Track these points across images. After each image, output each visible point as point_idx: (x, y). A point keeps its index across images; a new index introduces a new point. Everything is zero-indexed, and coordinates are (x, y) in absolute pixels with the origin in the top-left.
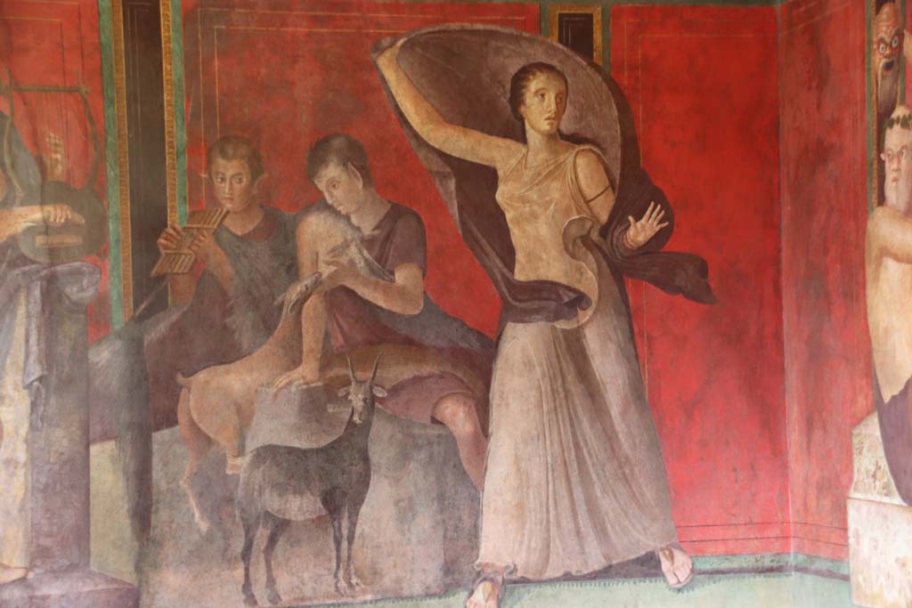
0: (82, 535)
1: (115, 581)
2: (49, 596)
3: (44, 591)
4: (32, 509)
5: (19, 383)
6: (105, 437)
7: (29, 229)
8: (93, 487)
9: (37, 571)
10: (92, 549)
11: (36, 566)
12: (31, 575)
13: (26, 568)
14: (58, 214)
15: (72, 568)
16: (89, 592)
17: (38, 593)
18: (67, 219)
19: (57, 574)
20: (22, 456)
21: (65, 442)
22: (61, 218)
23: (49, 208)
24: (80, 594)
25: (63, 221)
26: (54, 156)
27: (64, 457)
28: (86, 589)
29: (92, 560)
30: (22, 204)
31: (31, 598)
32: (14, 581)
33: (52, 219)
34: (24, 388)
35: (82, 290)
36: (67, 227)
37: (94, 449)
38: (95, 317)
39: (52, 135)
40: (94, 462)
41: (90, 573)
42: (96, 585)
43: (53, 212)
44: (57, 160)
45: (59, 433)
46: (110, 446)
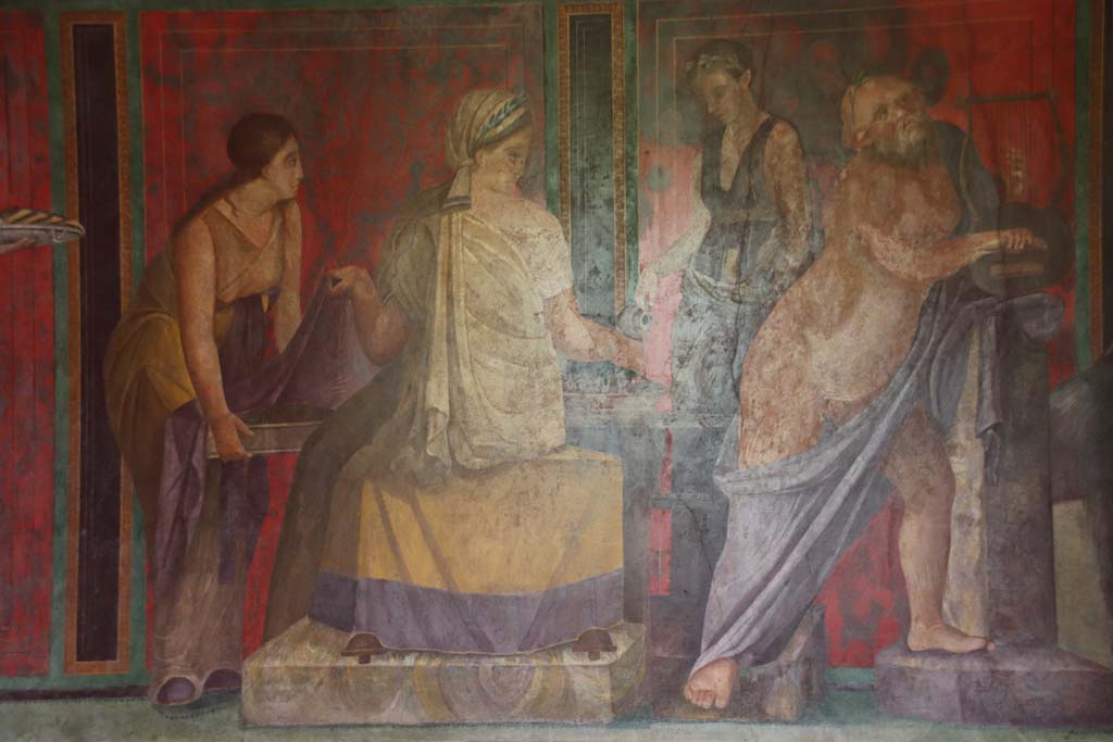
0: (1047, 606)
1: (1089, 663)
2: (1012, 673)
3: (1007, 666)
4: (989, 573)
5: (972, 431)
6: (1070, 496)
7: (984, 257)
8: (1058, 552)
9: (998, 643)
10: (1059, 622)
11: (997, 637)
12: (991, 647)
13: (985, 638)
14: (1017, 239)
15: (1036, 643)
16: (1058, 673)
17: (1000, 668)
18: (1026, 245)
19: (1021, 648)
20: (976, 513)
21: (1024, 500)
22: (1020, 243)
23: (1007, 233)
24: (1048, 674)
25: (1022, 247)
26: (1015, 173)
27: (1024, 517)
28: (1055, 669)
29: (1060, 635)
30: (977, 231)
31: (993, 672)
32: (973, 652)
33: (1010, 246)
34: (978, 437)
35: (1042, 325)
37: (1058, 509)
38: (1058, 358)
39: (1013, 150)
40: (1058, 523)
41: (1059, 650)
42: (1066, 666)
43: (1011, 237)
44: (1017, 178)
45: (1017, 488)
46: (1077, 506)
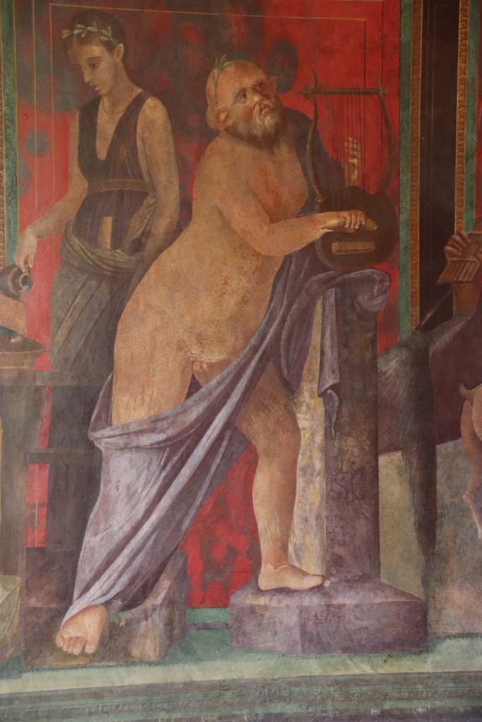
0: (373, 544)
1: (403, 594)
2: (344, 605)
3: (339, 600)
4: (327, 518)
5: (315, 390)
6: (392, 448)
7: (327, 234)
8: (382, 498)
9: (333, 579)
10: (382, 560)
11: (332, 575)
12: (327, 584)
13: (323, 576)
14: (351, 219)
15: (364, 578)
16: (380, 604)
17: (334, 602)
18: (361, 225)
19: (351, 583)
20: (319, 465)
21: (356, 451)
22: (355, 224)
23: (345, 214)
24: (372, 605)
25: (357, 227)
26: (351, 161)
27: (355, 467)
28: (377, 601)
29: (382, 571)
30: (322, 211)
31: (328, 606)
32: (312, 588)
33: (347, 226)
34: (319, 396)
35: (372, 298)
36: (361, 234)
37: (383, 460)
38: (385, 326)
39: (350, 139)
40: (382, 472)
41: (380, 583)
42: (387, 598)
43: (348, 218)
44: (354, 164)
45: (351, 441)
46: (397, 456)
